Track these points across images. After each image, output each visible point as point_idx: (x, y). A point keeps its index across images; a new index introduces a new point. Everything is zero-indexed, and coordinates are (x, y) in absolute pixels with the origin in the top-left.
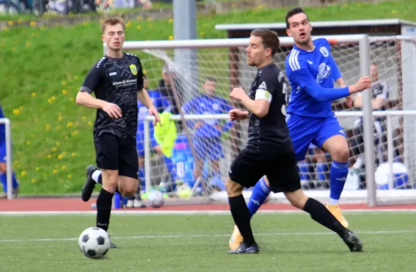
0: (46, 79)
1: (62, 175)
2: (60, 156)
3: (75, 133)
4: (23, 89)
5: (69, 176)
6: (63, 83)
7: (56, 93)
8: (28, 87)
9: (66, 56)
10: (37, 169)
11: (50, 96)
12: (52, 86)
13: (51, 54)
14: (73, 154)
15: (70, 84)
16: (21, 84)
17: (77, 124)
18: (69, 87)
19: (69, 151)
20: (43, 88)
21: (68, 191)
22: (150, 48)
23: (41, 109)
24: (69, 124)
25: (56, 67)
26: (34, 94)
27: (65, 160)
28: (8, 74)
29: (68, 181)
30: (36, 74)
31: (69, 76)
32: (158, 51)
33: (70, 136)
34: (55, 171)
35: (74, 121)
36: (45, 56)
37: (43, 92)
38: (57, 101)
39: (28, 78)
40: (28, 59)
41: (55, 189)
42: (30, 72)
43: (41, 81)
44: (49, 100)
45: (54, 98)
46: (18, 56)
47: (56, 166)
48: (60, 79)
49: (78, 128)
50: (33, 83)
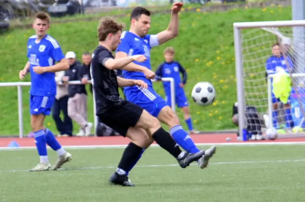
0: (206, 49)
1: (215, 117)
2: (214, 104)
3: (225, 87)
4: (189, 56)
5: (220, 118)
6: (218, 52)
7: (213, 59)
8: (193, 55)
9: (220, 32)
10: (198, 113)
11: (208, 61)
12: (210, 54)
13: (209, 32)
14: (223, 102)
15: (223, 53)
16: (188, 53)
17: (227, 81)
18: (222, 55)
19: (221, 100)
20: (204, 56)
21: (219, 128)
22: (266, 27)
23: (202, 71)
24: (221, 81)
25: (213, 40)
26: (197, 60)
27: (218, 106)
28: (179, 46)
29: (219, 122)
30: (199, 46)
31: (222, 47)
32: (273, 28)
33: (221, 89)
34: (210, 115)
35: (224, 79)
36: (205, 33)
37: (204, 58)
38: (213, 65)
39: (193, 48)
40: (194, 35)
41: (210, 127)
42: (195, 44)
43: (202, 50)
44: (208, 64)
45: (211, 62)
46: (186, 33)
47: (211, 111)
48: (215, 49)
49: (228, 84)
50: (196, 52)
